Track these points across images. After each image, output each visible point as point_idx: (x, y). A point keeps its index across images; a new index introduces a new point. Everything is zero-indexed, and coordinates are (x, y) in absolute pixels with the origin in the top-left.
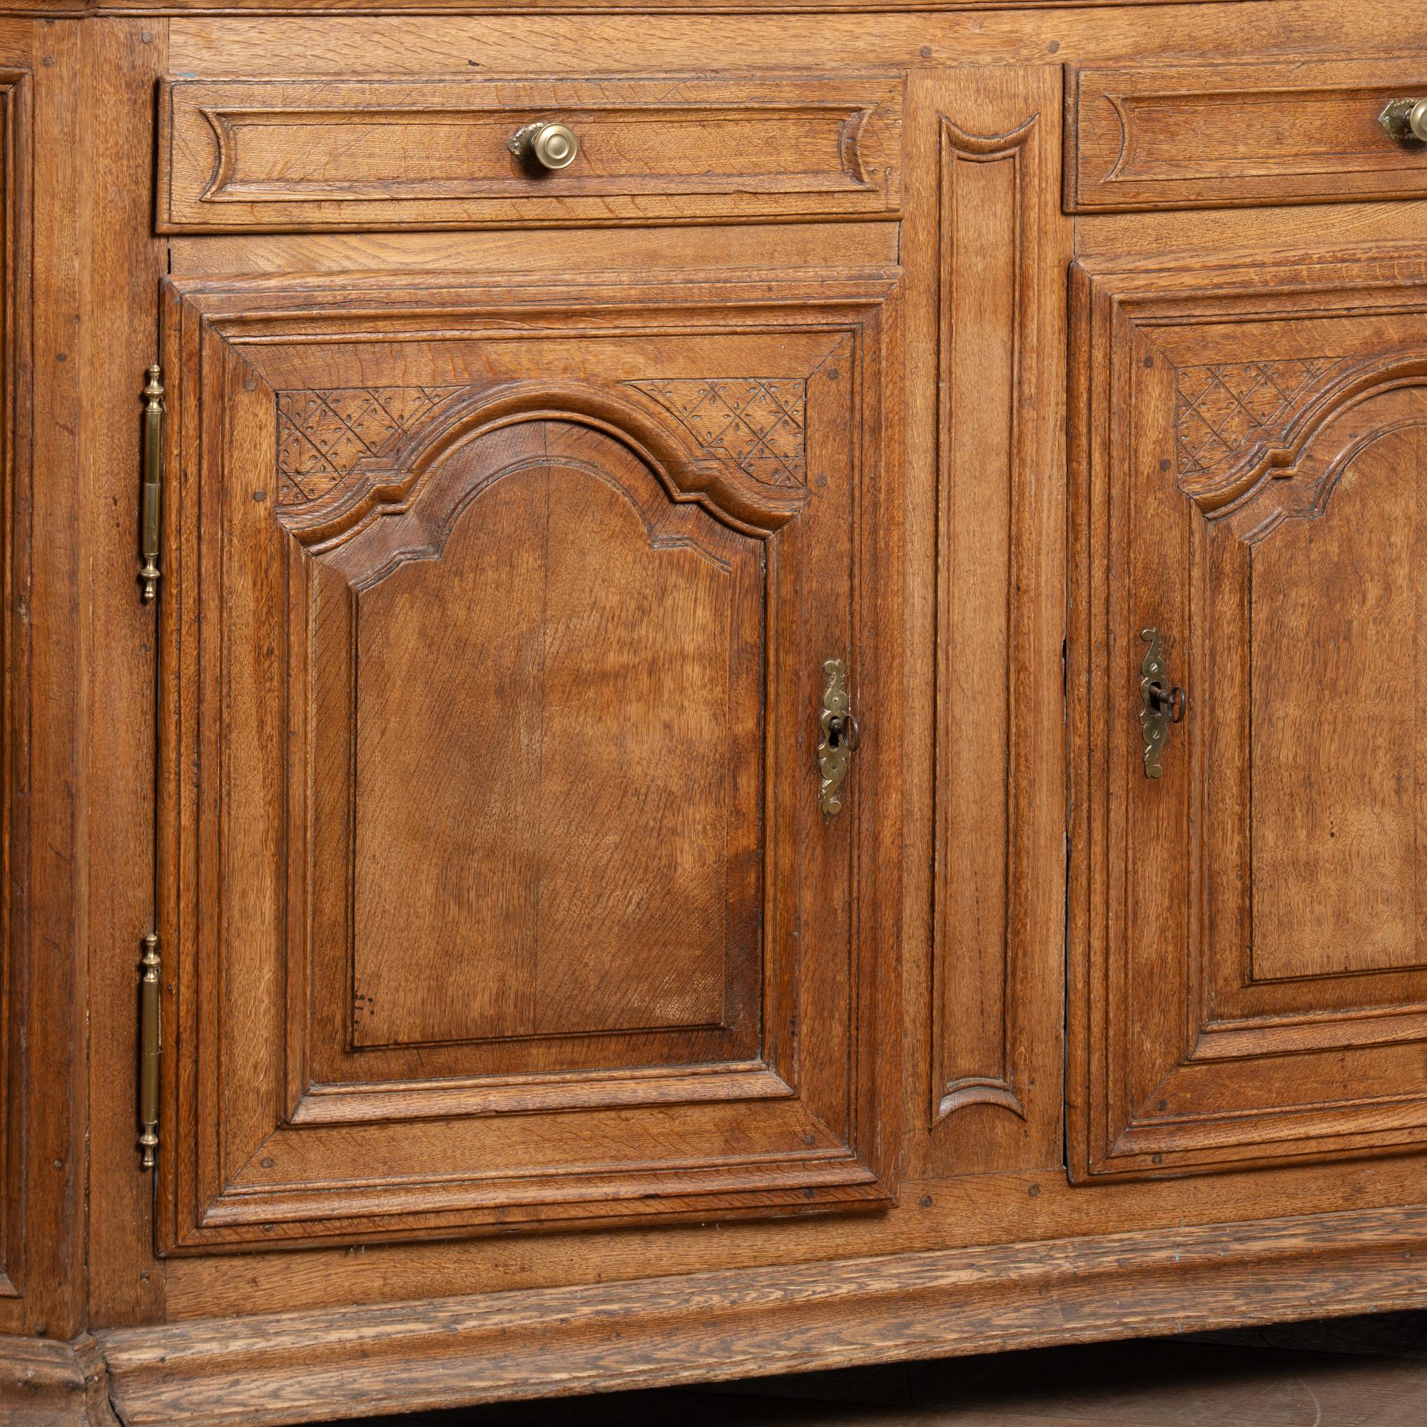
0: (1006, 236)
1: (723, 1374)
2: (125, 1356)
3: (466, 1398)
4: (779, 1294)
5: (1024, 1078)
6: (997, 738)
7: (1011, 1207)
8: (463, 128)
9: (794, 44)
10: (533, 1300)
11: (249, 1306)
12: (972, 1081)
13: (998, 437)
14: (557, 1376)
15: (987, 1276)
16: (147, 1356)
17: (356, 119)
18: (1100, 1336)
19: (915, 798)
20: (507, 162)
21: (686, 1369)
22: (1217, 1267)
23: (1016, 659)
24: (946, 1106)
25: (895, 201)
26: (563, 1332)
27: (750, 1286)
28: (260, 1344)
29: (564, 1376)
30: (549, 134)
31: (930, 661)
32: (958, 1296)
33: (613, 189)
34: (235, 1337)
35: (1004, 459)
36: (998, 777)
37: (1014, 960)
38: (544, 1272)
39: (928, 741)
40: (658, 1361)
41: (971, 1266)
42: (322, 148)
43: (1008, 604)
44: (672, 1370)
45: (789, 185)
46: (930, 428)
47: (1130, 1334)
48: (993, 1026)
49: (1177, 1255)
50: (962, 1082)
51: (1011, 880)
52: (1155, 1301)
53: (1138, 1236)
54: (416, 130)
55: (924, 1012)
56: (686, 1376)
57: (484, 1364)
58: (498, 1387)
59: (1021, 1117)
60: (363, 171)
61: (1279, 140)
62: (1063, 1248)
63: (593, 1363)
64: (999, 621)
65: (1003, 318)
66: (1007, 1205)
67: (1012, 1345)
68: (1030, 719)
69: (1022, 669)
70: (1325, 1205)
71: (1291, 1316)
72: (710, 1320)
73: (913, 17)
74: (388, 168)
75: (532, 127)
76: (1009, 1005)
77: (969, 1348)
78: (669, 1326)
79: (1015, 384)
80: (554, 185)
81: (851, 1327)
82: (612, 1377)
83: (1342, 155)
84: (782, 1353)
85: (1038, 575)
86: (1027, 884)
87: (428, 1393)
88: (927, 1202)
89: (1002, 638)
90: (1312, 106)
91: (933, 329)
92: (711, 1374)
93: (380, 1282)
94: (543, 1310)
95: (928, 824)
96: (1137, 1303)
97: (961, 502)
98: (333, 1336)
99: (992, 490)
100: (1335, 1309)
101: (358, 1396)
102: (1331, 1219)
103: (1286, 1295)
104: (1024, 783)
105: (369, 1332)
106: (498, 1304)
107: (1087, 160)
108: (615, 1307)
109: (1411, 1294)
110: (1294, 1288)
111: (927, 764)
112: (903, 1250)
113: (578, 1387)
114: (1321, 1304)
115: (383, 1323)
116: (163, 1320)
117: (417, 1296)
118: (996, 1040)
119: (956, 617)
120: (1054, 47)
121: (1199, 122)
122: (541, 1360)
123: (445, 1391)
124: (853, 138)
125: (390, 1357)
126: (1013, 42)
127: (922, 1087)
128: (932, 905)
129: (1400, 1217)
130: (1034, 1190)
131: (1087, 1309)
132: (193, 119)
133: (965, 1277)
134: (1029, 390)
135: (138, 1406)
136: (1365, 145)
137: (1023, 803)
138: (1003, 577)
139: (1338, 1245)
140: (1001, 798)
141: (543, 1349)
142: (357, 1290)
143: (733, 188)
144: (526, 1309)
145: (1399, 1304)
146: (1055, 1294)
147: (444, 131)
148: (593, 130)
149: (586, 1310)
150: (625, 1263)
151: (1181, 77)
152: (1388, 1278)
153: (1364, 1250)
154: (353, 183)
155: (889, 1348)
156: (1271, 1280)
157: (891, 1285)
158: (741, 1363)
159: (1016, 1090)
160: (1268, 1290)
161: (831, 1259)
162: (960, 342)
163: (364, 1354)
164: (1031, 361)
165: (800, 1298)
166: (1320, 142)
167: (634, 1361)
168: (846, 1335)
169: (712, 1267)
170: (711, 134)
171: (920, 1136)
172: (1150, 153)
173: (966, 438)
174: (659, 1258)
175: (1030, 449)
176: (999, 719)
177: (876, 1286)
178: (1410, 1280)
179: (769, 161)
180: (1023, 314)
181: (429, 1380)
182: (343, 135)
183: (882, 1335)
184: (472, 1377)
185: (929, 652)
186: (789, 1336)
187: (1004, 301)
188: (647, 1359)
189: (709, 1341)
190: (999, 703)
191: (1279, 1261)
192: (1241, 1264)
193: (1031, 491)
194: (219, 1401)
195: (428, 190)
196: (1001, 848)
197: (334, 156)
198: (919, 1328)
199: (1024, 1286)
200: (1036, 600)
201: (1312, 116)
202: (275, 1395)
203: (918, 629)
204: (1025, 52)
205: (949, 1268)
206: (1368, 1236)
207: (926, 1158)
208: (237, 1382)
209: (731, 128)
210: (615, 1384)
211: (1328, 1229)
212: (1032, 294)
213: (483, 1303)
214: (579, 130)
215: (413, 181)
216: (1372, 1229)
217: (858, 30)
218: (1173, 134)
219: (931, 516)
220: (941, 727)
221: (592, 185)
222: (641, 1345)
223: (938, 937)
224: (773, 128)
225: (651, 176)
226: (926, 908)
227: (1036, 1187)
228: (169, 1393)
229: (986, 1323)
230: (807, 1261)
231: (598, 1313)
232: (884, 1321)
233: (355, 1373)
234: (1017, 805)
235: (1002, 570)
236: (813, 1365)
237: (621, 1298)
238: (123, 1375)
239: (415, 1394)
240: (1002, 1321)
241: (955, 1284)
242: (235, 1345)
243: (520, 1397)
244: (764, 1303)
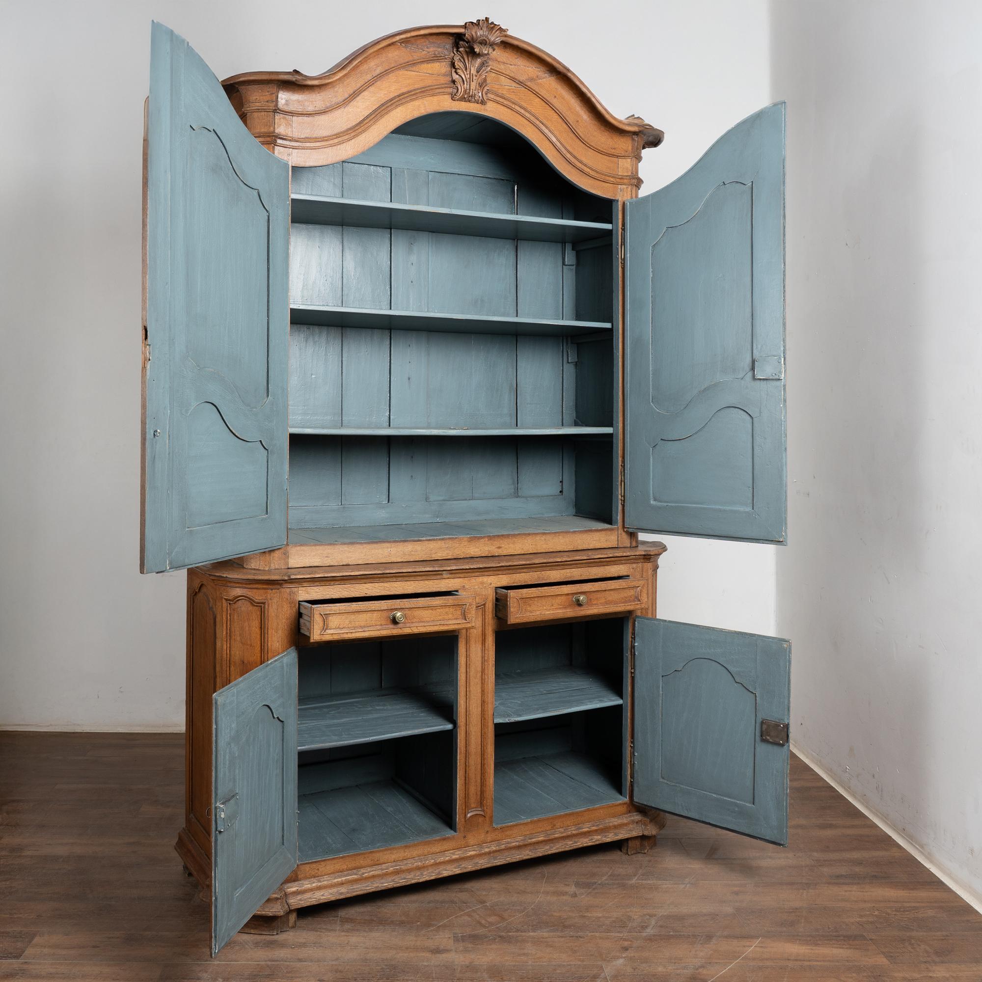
0: (481, 625)
1: (421, 880)
2: (289, 890)
3: (365, 892)
4: (433, 861)
5: (485, 808)
6: (479, 734)
7: (482, 836)
8: (379, 614)
9: (436, 586)
10: (380, 867)
11: (317, 875)
12: (474, 809)
13: (479, 669)
14: (385, 885)
15: (477, 852)
16: (294, 889)
17: (355, 613)
18: (502, 863)
19: (462, 749)
20: (389, 621)
21: (413, 880)
22: (525, 845)
23: (484, 717)
24: (469, 815)
25: (473, 624)
26: (386, 874)
27: (427, 860)
28: (320, 884)
29: (387, 884)
30: (399, 614)
31: (465, 719)
32: (471, 858)
33: (412, 626)
34: (314, 883)
35: (481, 673)
36: (480, 743)
37: (483, 782)
38: (382, 861)
39: (465, 736)
40: (407, 879)
41: (474, 850)
42: (348, 620)
43: (482, 705)
44: (410, 881)
45: (450, 622)
46: (465, 668)
47: (507, 862)
48: (479, 797)
49: (517, 844)
50: (473, 810)
51: (483, 765)
52: (513, 854)
53: (509, 840)
54: (369, 614)
55: (464, 795)
56: (413, 882)
57: (369, 883)
58: (372, 888)
59: (485, 817)
60: (357, 625)
61: (552, 605)
62: (493, 844)
63: (393, 881)
64: (480, 709)
65: (480, 643)
66: (481, 836)
67: (483, 867)
68: (486, 730)
69: (485, 719)
70: (547, 829)
71: (541, 855)
72: (419, 868)
73: (461, 579)
74: (362, 624)
75: (394, 613)
76: (482, 792)
77: (474, 869)
78: (409, 871)
79: (483, 657)
80: (400, 625)
81: (449, 867)
82: (397, 883)
83: (565, 608)
84: (434, 874)
85: (488, 698)
86: (486, 766)
87: (357, 891)
88: (465, 837)
89: (480, 712)
90: (559, 598)
91: (466, 647)
92: (419, 881)
93: (346, 867)
94: (382, 869)
95: (465, 754)
96: (509, 855)
97: (472, 684)
98: (336, 880)
99: (478, 681)
100: (550, 852)
101: (341, 894)
102: (549, 832)
103: (539, 850)
104: (485, 744)
105: (344, 879)
106: (372, 869)
107: (512, 612)
108: (398, 867)
109: (565, 847)
110: (541, 848)
111: (465, 741)
112: (460, 848)
113: (390, 887)
114: (547, 852)
115: (347, 876)
116: (298, 880)
117: (354, 869)
118: (479, 800)
119: (471, 708)
120: (491, 584)
121: (536, 603)
122: (382, 881)
123: (360, 891)
124: (465, 611)
125: (349, 884)
126: (482, 583)
127: (464, 812)
128: (466, 772)
129: (563, 831)
130: (487, 832)
131: (498, 858)
132: (319, 615)
133: (472, 853)
134: (486, 658)
135: (292, 901)
136: (570, 605)
137: (485, 748)
138: (481, 699)
139: (550, 838)
140: (480, 747)
141: (382, 879)
142: (341, 869)
143: (439, 624)
144: (379, 870)
145: (563, 850)
146: (492, 855)
147: (375, 614)
148: (407, 612)
149: (391, 869)
150: (400, 857)
151: (532, 593)
152: (561, 844)
153: (556, 839)
154: (355, 628)
155: (457, 871)
156: (537, 847)
157: (457, 856)
158: (425, 877)
159: (483, 811)
160: (536, 849)
161: (444, 851)
162: (471, 649)
163: (343, 884)
164: (486, 652)
165: (438, 861)
166: (561, 605)
167: (402, 879)
168: (447, 869)
169: (419, 856)
170: (434, 612)
171: (463, 823)
172: (525, 610)
173: (473, 670)
174: (407, 855)
175: (486, 671)
176: (479, 730)
177: (454, 857)
178: (565, 844)
179: (447, 617)
180: (485, 642)
181: (357, 888)
182: (353, 617)
183: (455, 868)
184: (366, 887)
185: (465, 717)
186: (435, 870)
187: (481, 639)
188: (405, 879)
189: (418, 873)
190: (480, 727)
191: (538, 843)
192: (530, 844)
193: (486, 680)
194: (310, 898)
195: (371, 628)
196: (480, 758)
197: (350, 622)
198: (463, 865)
199: (485, 854)
200: (487, 704)
201: (559, 600)
202: (323, 895)
203: (463, 712)
204: (485, 585)
205: (469, 851)
206: (556, 836)
207: (464, 827)
208: (314, 893)
209: (438, 610)
210: (398, 885)
211: (548, 835)
212: (487, 637)
213: (369, 869)
214: (405, 612)
215: (368, 627)
216: (557, 834)
217: (450, 582)
218: (530, 605)
219: (465, 687)
220: (468, 733)
221: (408, 625)
222: (403, 876)
223: (467, 779)
224: (447, 610)
225: (421, 622)
226: (464, 773)
227: (488, 831)
228: (299, 897)
229: (477, 863)
230: (439, 852)
231: (394, 869)
232: (456, 864)
233: (341, 888)
234: (484, 749)
235: (480, 698)
236: (440, 876)
237: (399, 865)
238: (289, 894)
239: (354, 892)
240: (481, 862)
241: (471, 855)
242: (314, 885)
243: (377, 890)
244: (430, 863)
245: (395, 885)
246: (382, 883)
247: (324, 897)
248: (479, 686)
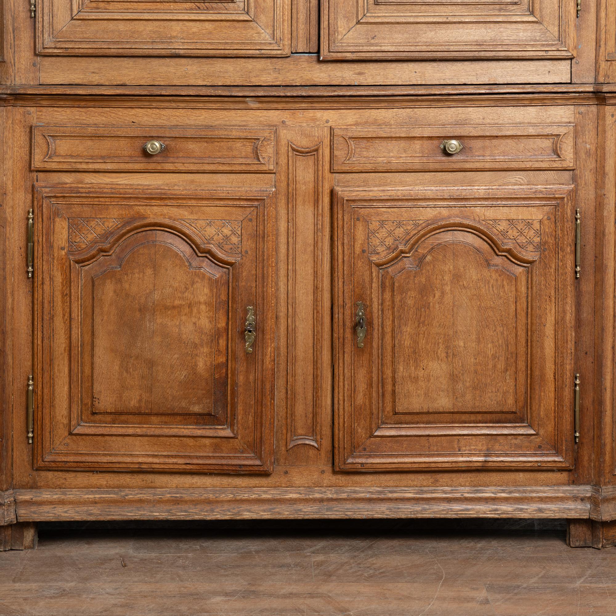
1: (210, 518)
2: (21, 497)
4: (232, 496)
5: (319, 437)
6: (310, 332)
9: (240, 119)
12: (302, 437)
13: (311, 241)
15: (303, 496)
16: (27, 497)
17: (94, 138)
19: (282, 349)
21: (198, 515)
22: (382, 500)
23: (316, 309)
24: (292, 444)
25: (271, 167)
26: (160, 502)
27: (222, 493)
28: (63, 497)
29: (158, 514)
31: (286, 308)
32: (292, 502)
34: (56, 494)
35: (312, 247)
36: (311, 345)
39: (286, 333)
42: (83, 146)
43: (313, 292)
48: (310, 421)
49: (369, 495)
50: (299, 437)
51: (315, 377)
52: (358, 508)
55: (285, 415)
57: (133, 508)
59: (318, 449)
62: (331, 490)
63: (168, 511)
64: (311, 297)
65: (311, 204)
66: (314, 476)
68: (320, 327)
69: (318, 312)
71: (404, 517)
72: (208, 502)
76: (315, 415)
78: (195, 502)
79: (315, 225)
81: (254, 508)
82: (174, 516)
85: (323, 284)
86: (320, 378)
88: (286, 473)
89: (312, 302)
91: (286, 207)
93: (106, 482)
94: (155, 494)
95: (286, 357)
96: (351, 509)
98: (86, 497)
99: (308, 257)
100: (420, 516)
102: (425, 489)
104: (319, 347)
105: (98, 496)
108: (178, 495)
111: (285, 339)
112: (278, 486)
114: (415, 514)
115: (103, 494)
116: (35, 488)
117: (117, 487)
118: (311, 425)
119: (296, 295)
122: (152, 509)
125: (103, 504)
130: (323, 472)
132: (41, 137)
133: (294, 496)
134: (319, 227)
135: (23, 512)
137: (319, 353)
138: (313, 284)
139: (425, 497)
140: (312, 351)
141: (154, 506)
142: (98, 485)
144: (150, 494)
146: (325, 503)
149: (168, 495)
150: (185, 484)
153: (434, 499)
157: (269, 497)
159: (316, 441)
161: (254, 487)
162: (296, 211)
163: (96, 503)
164: (320, 218)
165: (238, 498)
167: (182, 512)
169: (213, 487)
171: (284, 452)
173: (299, 241)
175: (320, 245)
176: (310, 326)
177: (265, 496)
180: (318, 203)
183: (264, 511)
184: (128, 512)
185: (286, 305)
186: (234, 509)
187: (312, 199)
188: (185, 511)
189: (208, 508)
190: (311, 322)
192: (390, 499)
193: (320, 257)
194: (48, 512)
196: (312, 366)
198: (277, 510)
199: (315, 500)
200: (322, 291)
202: (66, 512)
203: (282, 298)
205: (290, 493)
207: (286, 459)
208: (55, 507)
211: (422, 492)
213: (136, 491)
216: (438, 493)
217: (261, 115)
219: (286, 264)
220: (290, 328)
222: (185, 507)
226: (285, 383)
228: (33, 509)
230: (245, 487)
231: (172, 497)
232: (266, 507)
234: (317, 354)
235: (312, 281)
236: (238, 518)
237: (181, 493)
238: (20, 502)
239: (108, 515)
240: (305, 510)
241: (291, 498)
242: (55, 497)
243: (142, 519)
244: (225, 498)
245: (169, 518)
246: (152, 512)
247: (66, 515)
248: (310, 265)
